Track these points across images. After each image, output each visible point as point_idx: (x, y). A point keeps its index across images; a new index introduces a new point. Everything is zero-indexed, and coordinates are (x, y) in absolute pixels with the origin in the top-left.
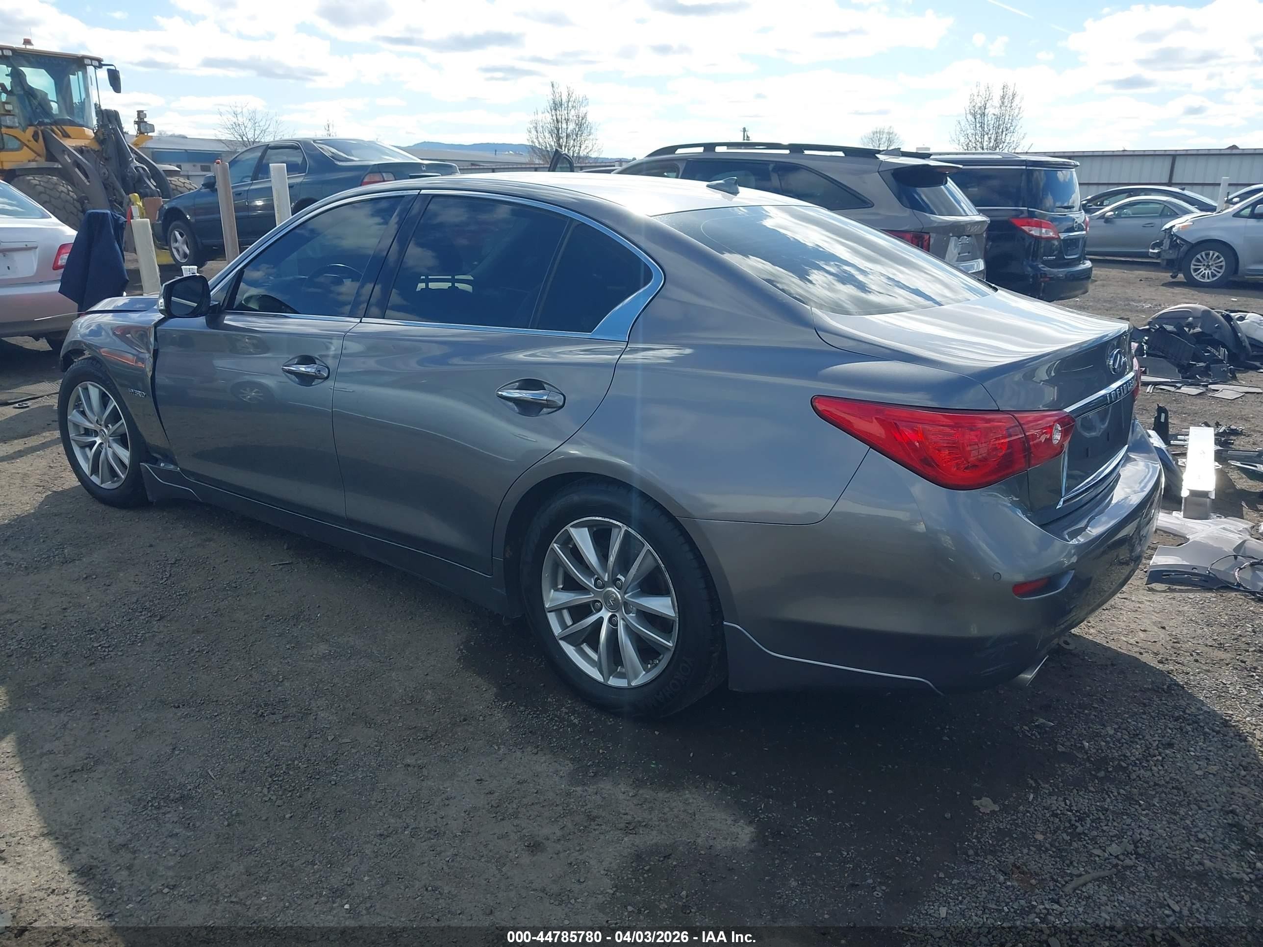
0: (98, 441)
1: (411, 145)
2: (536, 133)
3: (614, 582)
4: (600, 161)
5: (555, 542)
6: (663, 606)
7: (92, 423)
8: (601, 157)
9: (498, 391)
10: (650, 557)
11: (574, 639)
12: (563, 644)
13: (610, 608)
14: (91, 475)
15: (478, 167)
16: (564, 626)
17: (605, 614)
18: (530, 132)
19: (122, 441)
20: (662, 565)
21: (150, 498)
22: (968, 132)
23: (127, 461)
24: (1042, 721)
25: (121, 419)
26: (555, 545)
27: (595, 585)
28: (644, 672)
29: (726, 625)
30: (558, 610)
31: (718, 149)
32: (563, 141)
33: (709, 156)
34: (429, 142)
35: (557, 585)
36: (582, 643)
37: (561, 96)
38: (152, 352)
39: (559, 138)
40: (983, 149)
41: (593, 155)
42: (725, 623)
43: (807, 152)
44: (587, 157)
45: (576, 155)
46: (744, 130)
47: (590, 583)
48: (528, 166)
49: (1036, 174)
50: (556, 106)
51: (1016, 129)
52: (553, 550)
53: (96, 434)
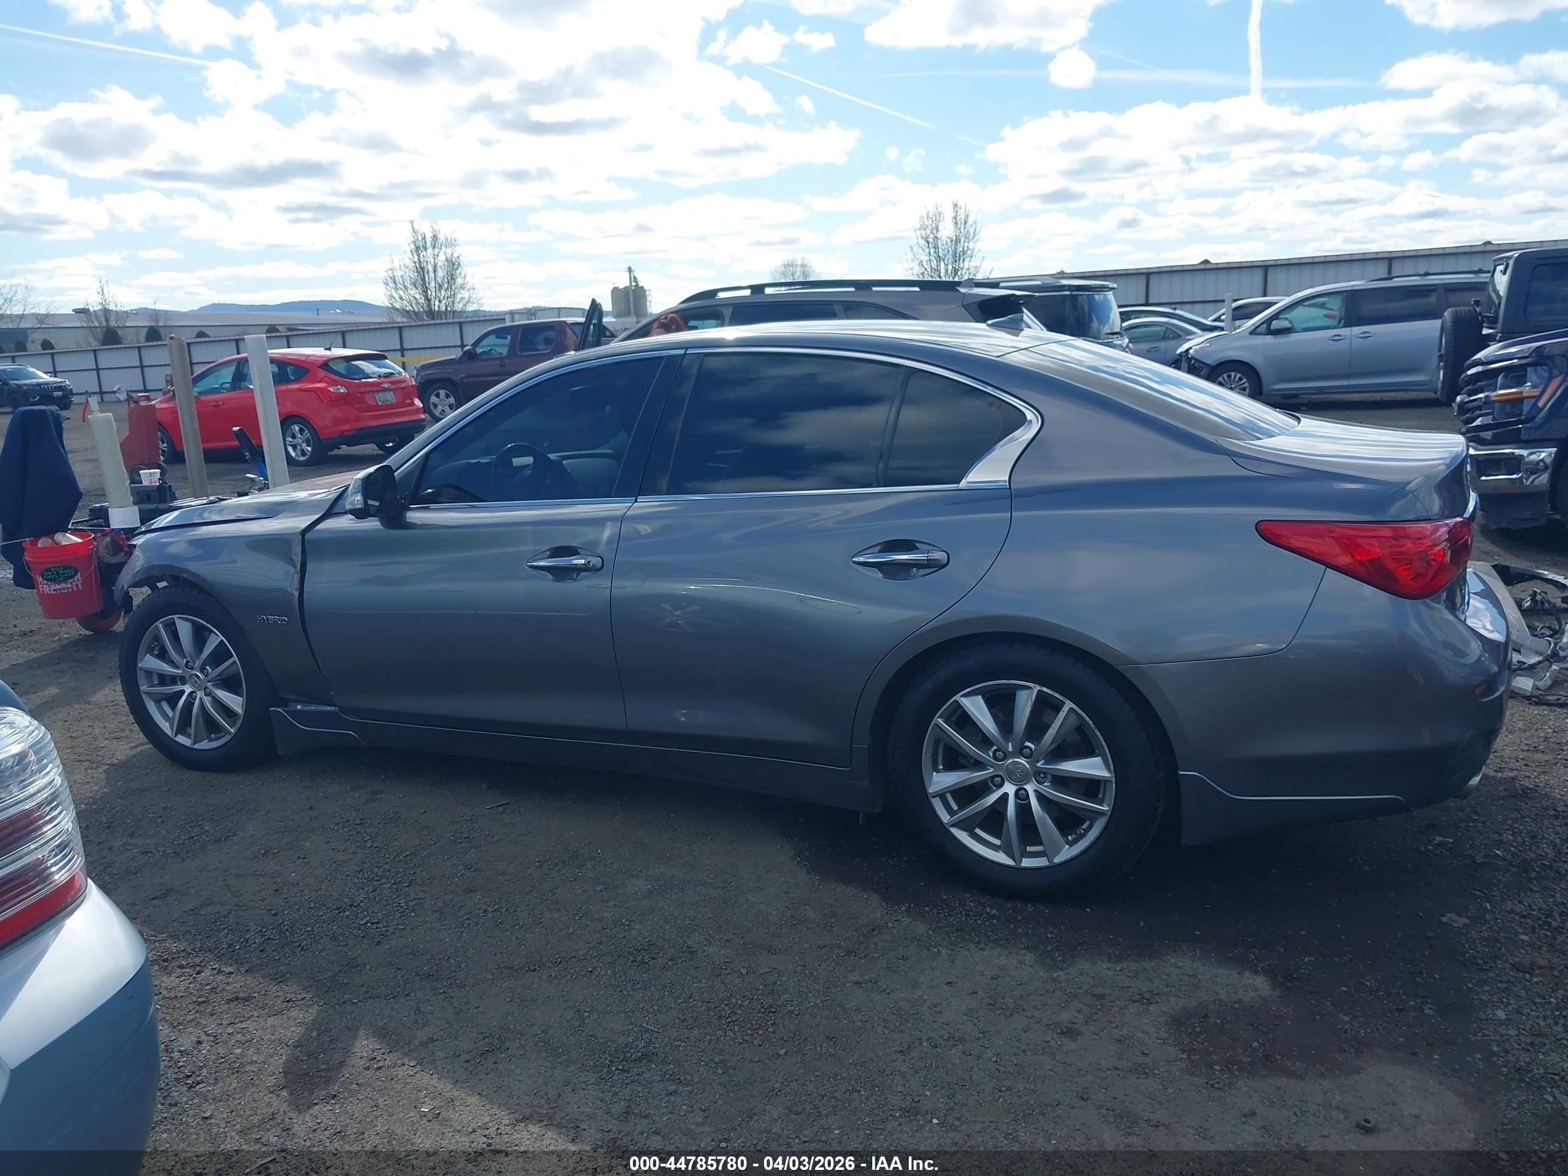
0: (188, 689)
1: (196, 308)
2: (394, 285)
3: (1020, 751)
4: (481, 314)
5: (939, 717)
6: (1092, 767)
7: (177, 667)
8: (481, 309)
9: (853, 556)
10: (1073, 715)
11: (966, 825)
12: (954, 831)
13: (1013, 781)
14: (176, 736)
15: (300, 333)
16: (951, 812)
17: (1010, 789)
18: (387, 284)
19: (230, 683)
20: (1091, 722)
21: (281, 752)
22: (922, 259)
23: (239, 710)
24: (1439, 839)
25: (232, 656)
26: (939, 720)
27: (995, 757)
28: (1068, 846)
29: (1182, 775)
30: (942, 795)
31: (768, 291)
32: (431, 293)
33: (758, 299)
34: (219, 304)
35: (937, 767)
36: (975, 828)
37: (424, 238)
38: (299, 567)
39: (425, 290)
40: (940, 277)
41: (471, 308)
42: (1181, 773)
43: (875, 289)
44: (463, 312)
45: (449, 309)
46: (630, 270)
47: (988, 756)
48: (378, 326)
49: (1080, 299)
50: (419, 248)
51: (974, 253)
52: (937, 725)
53: (183, 680)
